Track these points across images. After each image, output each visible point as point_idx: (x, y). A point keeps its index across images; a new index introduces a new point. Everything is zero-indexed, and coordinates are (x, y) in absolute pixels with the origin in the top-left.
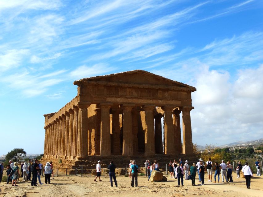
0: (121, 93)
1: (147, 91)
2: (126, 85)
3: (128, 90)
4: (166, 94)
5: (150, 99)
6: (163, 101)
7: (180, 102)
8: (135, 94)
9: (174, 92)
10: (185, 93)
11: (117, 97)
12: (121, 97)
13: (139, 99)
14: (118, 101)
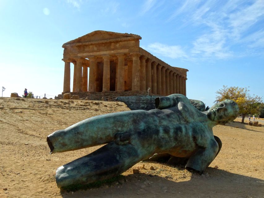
0: (86, 49)
1: (103, 45)
2: (90, 43)
3: (91, 46)
4: (118, 45)
5: (105, 51)
6: (114, 51)
7: (128, 50)
8: (95, 49)
9: (123, 43)
10: (133, 42)
11: (84, 53)
12: (86, 52)
13: (98, 52)
14: (84, 55)
